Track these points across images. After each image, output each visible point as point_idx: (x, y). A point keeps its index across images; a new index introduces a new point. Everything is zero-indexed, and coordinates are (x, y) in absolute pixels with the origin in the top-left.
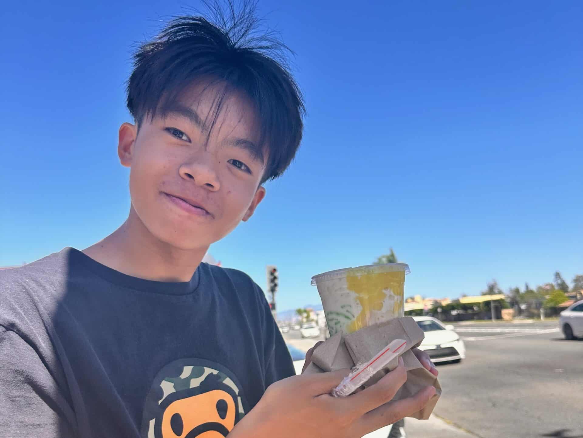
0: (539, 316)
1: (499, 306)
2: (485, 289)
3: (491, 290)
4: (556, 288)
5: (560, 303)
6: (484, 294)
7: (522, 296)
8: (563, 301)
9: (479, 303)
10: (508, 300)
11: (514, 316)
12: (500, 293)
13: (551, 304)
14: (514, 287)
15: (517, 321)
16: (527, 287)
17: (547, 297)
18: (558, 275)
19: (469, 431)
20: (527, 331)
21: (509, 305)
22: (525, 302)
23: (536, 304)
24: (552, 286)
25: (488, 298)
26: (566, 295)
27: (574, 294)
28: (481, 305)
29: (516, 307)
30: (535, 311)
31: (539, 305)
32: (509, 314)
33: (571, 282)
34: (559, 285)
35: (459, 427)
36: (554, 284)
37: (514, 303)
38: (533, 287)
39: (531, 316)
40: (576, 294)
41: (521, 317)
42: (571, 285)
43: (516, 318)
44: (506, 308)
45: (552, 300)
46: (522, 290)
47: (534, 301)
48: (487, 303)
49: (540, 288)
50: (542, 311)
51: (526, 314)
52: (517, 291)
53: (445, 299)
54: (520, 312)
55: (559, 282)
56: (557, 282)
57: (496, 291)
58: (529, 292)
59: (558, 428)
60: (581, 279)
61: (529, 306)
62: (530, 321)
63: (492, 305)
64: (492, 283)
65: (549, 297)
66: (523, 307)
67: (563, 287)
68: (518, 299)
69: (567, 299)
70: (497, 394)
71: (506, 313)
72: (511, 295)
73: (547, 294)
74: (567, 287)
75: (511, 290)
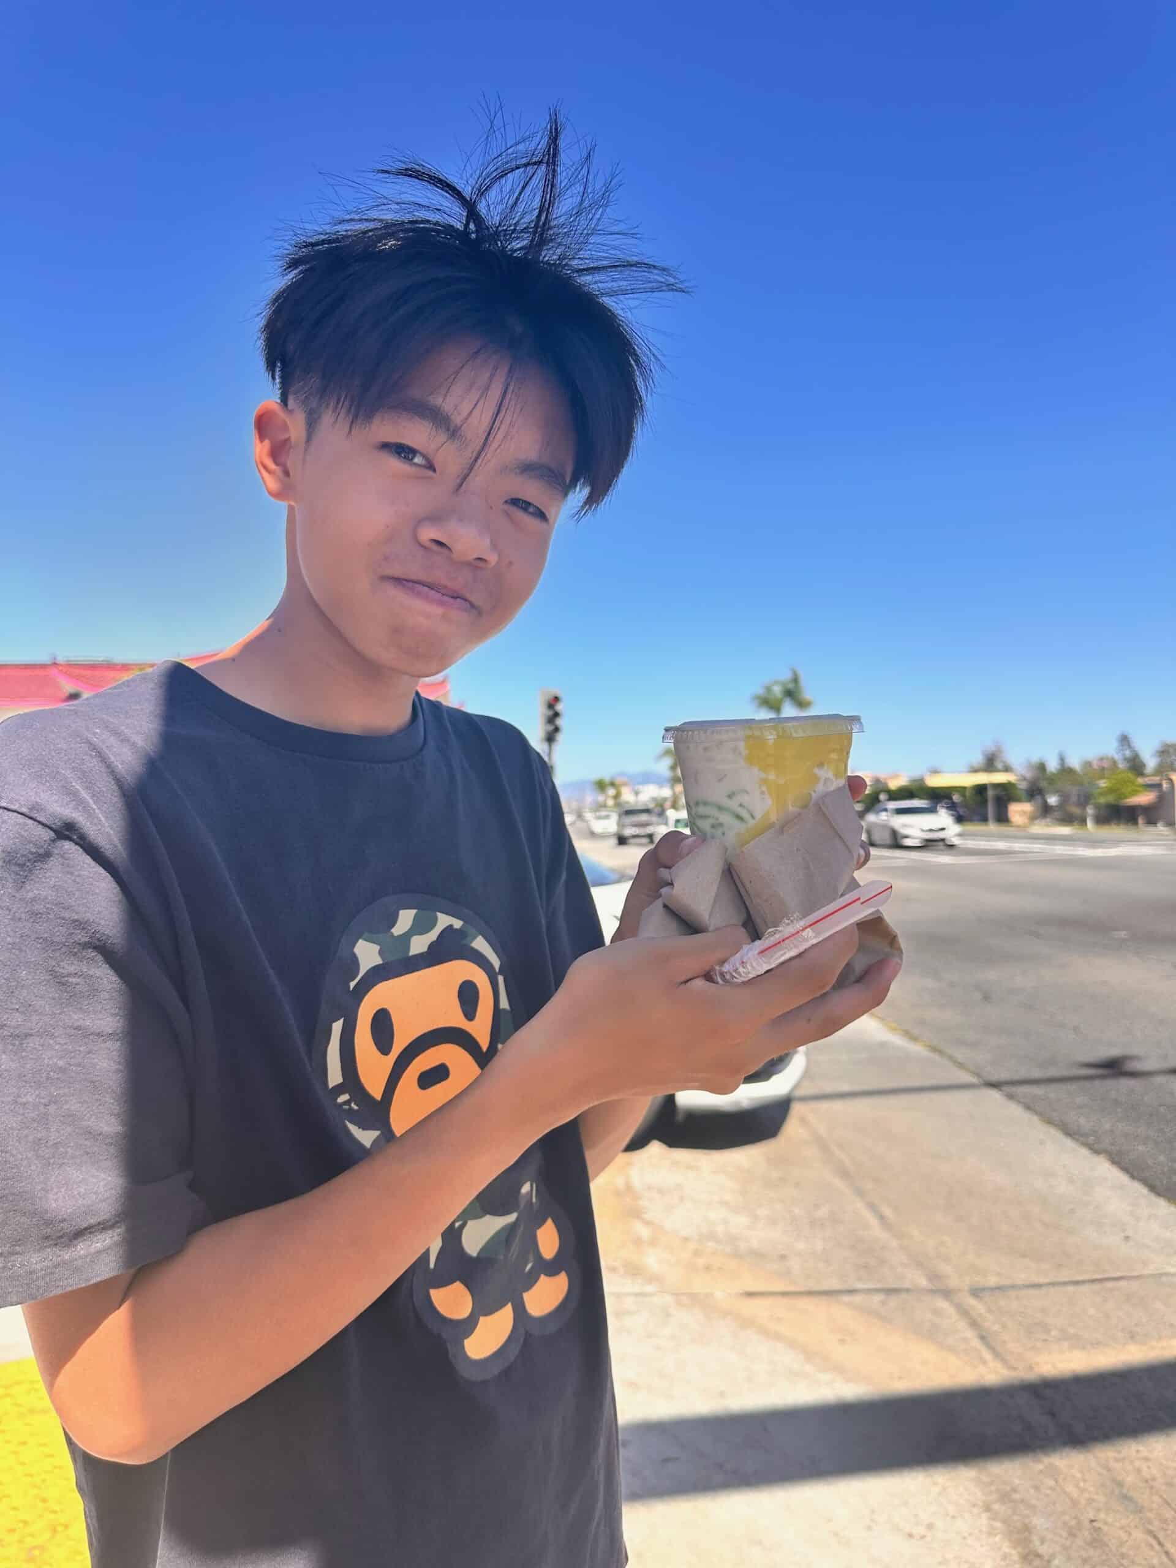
0: (1083, 821)
1: (1005, 795)
2: (978, 759)
3: (990, 764)
4: (1122, 765)
5: (1126, 797)
6: (975, 771)
7: (1052, 779)
8: (1135, 793)
9: (964, 788)
10: (1023, 785)
11: (1033, 818)
12: (1007, 769)
13: (1111, 799)
14: (1035, 759)
15: (1040, 828)
16: (1062, 759)
17: (1103, 784)
18: (1125, 740)
19: (934, 1049)
20: (1060, 850)
21: (1023, 795)
22: (1056, 792)
23: (1079, 795)
24: (1114, 763)
25: (983, 778)
26: (1140, 780)
27: (1156, 779)
28: (968, 794)
29: (1039, 798)
30: (1076, 811)
31: (1085, 799)
32: (1024, 813)
33: (1153, 756)
34: (1125, 759)
35: (914, 1039)
36: (1117, 757)
37: (1034, 792)
38: (1075, 762)
39: (1068, 819)
40: (1161, 780)
41: (1048, 820)
42: (1151, 763)
43: (1037, 822)
44: (1018, 800)
45: (1110, 790)
46: (1053, 766)
47: (1074, 791)
48: (981, 789)
49: (1088, 764)
50: (1090, 811)
51: (1057, 814)
52: (1042, 767)
53: (895, 776)
54: (1046, 810)
55: (1128, 753)
56: (1124, 755)
57: (1000, 766)
58: (1066, 771)
59: (1114, 1052)
60: (1171, 750)
61: (1065, 799)
62: (1065, 830)
63: (990, 793)
64: (990, 747)
65: (1105, 783)
66: (1053, 800)
67: (1136, 766)
68: (1043, 784)
69: (1140, 789)
70: (991, 975)
71: (1018, 811)
72: (1029, 775)
73: (1102, 777)
74: (1143, 765)
75: (1030, 766)
